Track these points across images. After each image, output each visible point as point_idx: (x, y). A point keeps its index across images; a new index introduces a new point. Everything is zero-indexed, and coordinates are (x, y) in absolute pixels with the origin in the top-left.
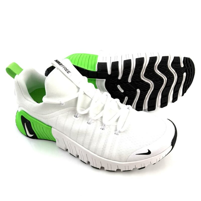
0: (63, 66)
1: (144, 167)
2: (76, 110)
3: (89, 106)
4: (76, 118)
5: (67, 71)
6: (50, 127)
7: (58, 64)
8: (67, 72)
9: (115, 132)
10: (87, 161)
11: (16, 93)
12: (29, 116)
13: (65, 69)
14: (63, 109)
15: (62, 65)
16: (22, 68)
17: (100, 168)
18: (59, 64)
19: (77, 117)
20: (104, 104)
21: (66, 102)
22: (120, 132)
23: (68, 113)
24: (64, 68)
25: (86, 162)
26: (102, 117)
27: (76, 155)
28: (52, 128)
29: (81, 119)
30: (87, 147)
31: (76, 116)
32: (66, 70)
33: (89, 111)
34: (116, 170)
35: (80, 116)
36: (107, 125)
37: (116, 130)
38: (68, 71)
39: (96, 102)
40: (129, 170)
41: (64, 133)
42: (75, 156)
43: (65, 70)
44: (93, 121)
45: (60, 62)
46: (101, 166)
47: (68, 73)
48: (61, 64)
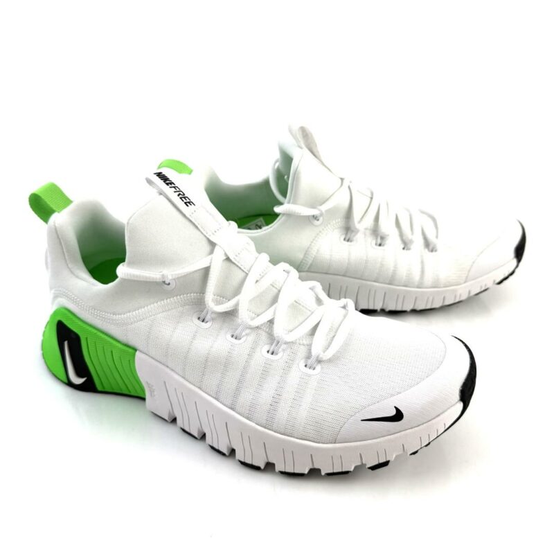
0: (174, 187)
1: (386, 464)
2: (204, 302)
3: (237, 291)
4: (203, 323)
5: (185, 201)
6: (130, 350)
7: (162, 181)
8: (185, 203)
9: (306, 361)
10: (228, 447)
11: (49, 260)
12: (77, 321)
13: (181, 196)
14: (170, 298)
15: (173, 185)
16: (71, 198)
17: (262, 467)
18: (164, 182)
19: (206, 320)
20: (279, 288)
21: (178, 278)
22: (319, 361)
23: (181, 309)
24: (178, 193)
25: (225, 451)
26: (271, 322)
27: (199, 431)
28: (137, 353)
29: (217, 325)
30: (229, 402)
31: (201, 319)
32: (183, 196)
33: (237, 305)
34: (306, 472)
35: (213, 319)
36: (286, 343)
37: (309, 356)
38: (188, 201)
39: (257, 281)
40: (344, 470)
41: (168, 367)
42: (196, 435)
43: (181, 198)
44: (248, 331)
45: (168, 177)
46: (266, 461)
47: (187, 206)
48: (172, 183)
